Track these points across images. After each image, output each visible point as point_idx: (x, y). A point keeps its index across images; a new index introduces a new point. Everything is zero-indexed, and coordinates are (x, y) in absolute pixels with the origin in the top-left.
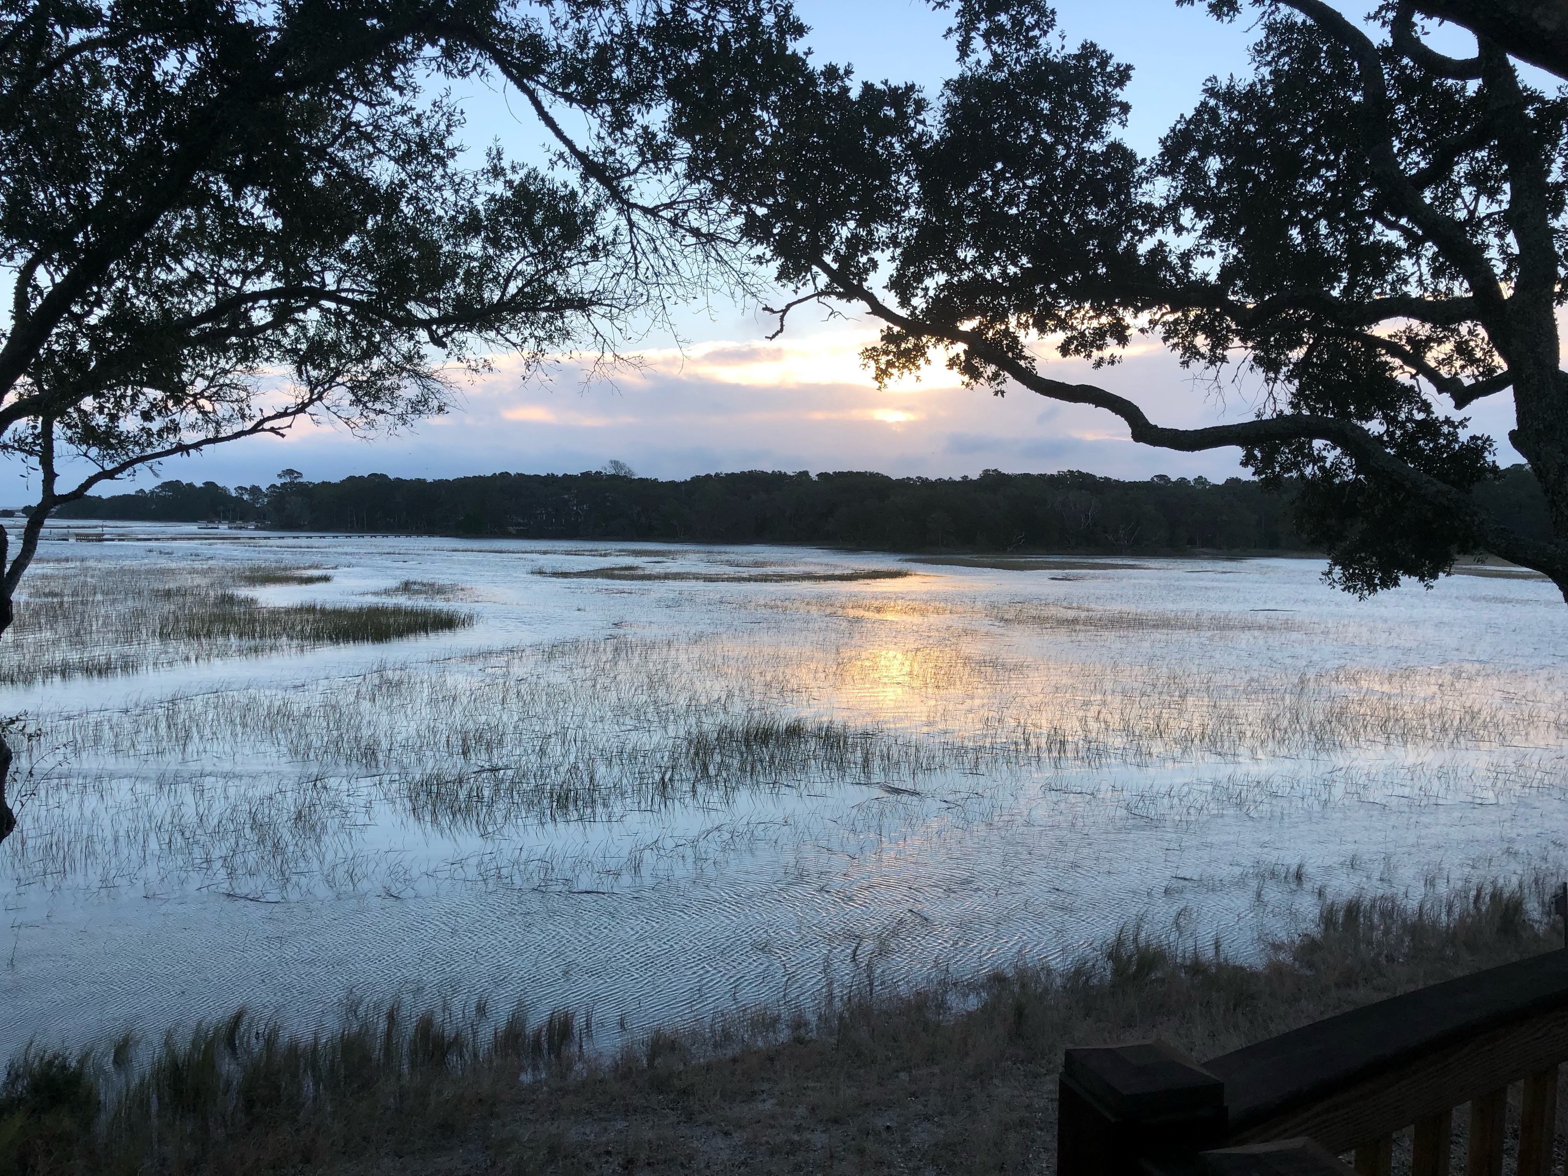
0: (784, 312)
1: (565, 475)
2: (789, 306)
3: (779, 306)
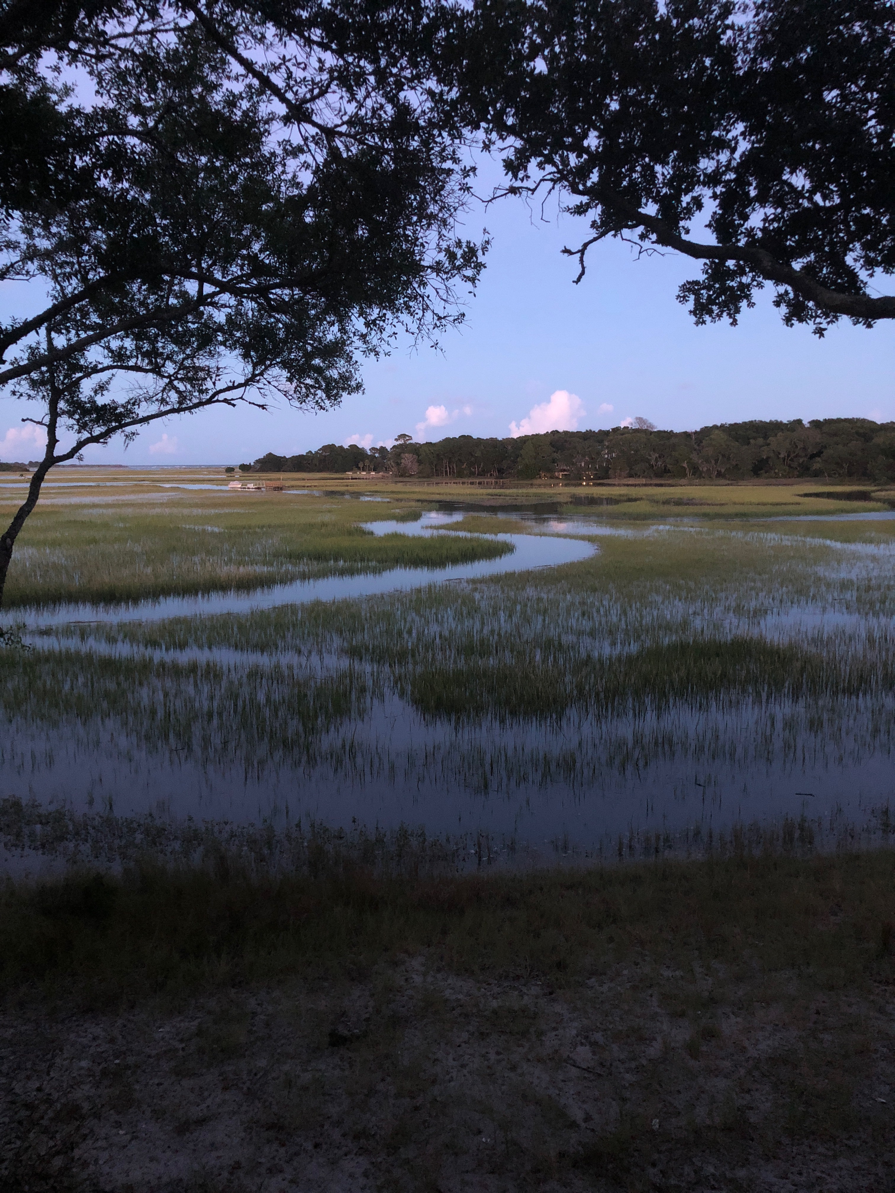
0: (582, 252)
1: (600, 431)
2: (586, 246)
3: (576, 246)
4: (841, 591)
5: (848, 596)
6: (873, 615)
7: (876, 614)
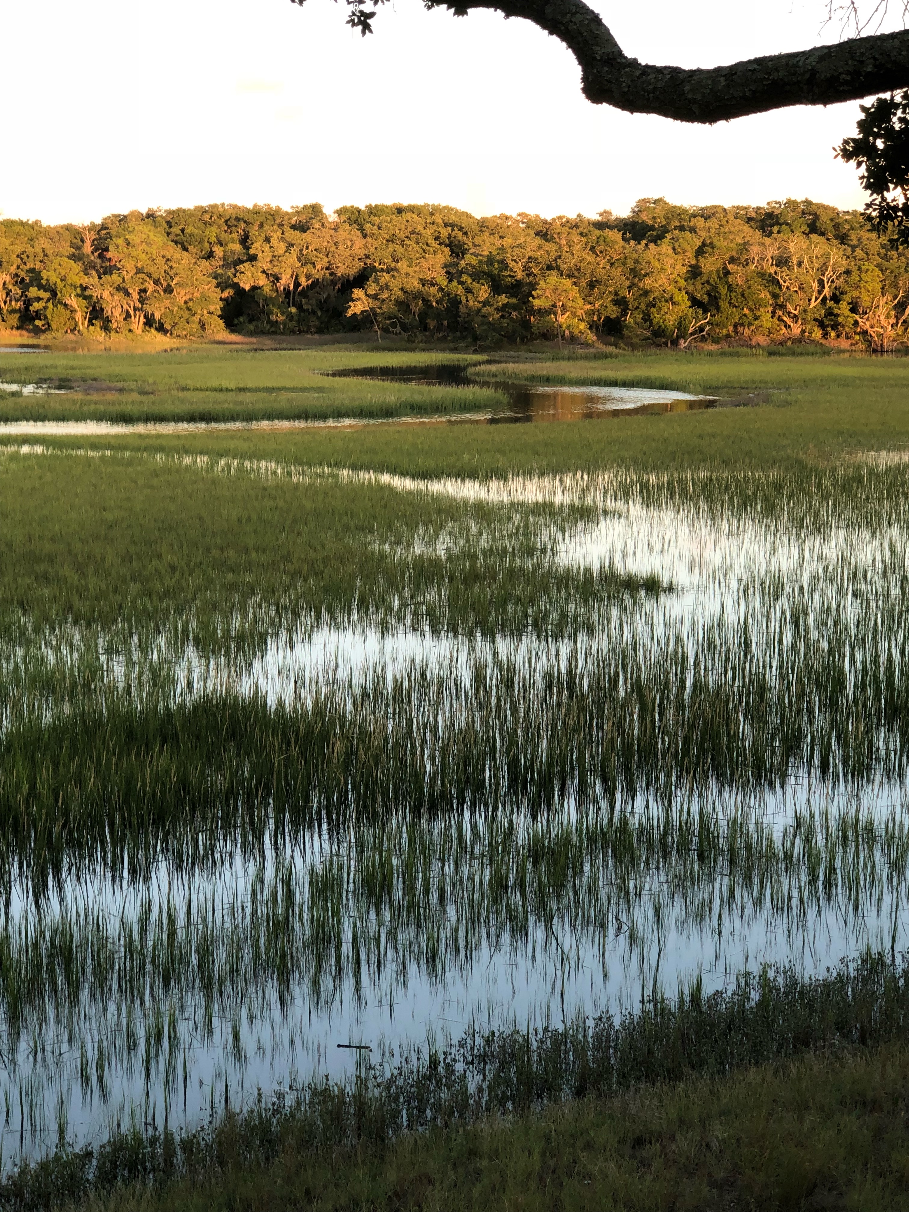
4: (417, 587)
5: (431, 595)
6: (484, 635)
7: (489, 633)
